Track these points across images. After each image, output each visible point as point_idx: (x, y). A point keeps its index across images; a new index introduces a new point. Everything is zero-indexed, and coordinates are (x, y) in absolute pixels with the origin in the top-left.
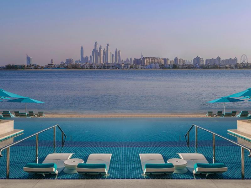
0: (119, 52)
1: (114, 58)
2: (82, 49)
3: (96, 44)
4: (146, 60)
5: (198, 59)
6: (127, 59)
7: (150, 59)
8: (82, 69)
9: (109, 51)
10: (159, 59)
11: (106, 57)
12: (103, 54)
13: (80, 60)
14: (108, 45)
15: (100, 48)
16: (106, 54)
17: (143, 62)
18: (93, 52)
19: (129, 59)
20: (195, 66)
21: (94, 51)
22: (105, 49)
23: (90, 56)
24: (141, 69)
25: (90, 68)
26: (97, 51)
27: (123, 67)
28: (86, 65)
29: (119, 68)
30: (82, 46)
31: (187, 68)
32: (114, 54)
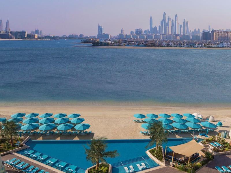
0: (187, 23)
1: (182, 29)
2: (151, 19)
3: (164, 14)
4: (214, 33)
6: (195, 30)
7: (219, 32)
9: (178, 22)
10: (227, 33)
11: (174, 27)
12: (171, 24)
13: (149, 30)
14: (176, 16)
15: (169, 19)
16: (174, 25)
17: (212, 35)
18: (162, 23)
19: (197, 30)
21: (163, 21)
22: (173, 20)
23: (159, 27)
24: (214, 47)
25: (167, 46)
26: (165, 21)
27: (197, 46)
28: (163, 43)
29: (193, 47)
30: (151, 16)
32: (182, 25)
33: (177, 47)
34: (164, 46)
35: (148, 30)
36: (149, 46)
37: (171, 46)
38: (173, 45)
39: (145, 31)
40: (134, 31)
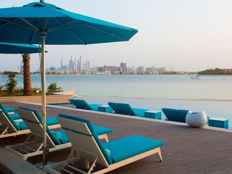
0: (89, 62)
1: (85, 66)
2: (62, 60)
4: (106, 68)
5: (140, 68)
6: (94, 67)
8: (59, 74)
11: (79, 66)
12: (77, 63)
14: (81, 57)
16: (79, 64)
17: (104, 69)
18: (70, 62)
20: (134, 73)
23: (68, 65)
24: (99, 74)
25: (65, 74)
26: (73, 61)
27: (86, 73)
28: (62, 72)
29: (84, 74)
30: (62, 58)
31: (128, 74)
32: (85, 64)
33: (71, 74)
34: (62, 74)
35: (60, 68)
36: (51, 74)
37: (67, 74)
38: (69, 73)
39: (58, 69)
40: (49, 68)
